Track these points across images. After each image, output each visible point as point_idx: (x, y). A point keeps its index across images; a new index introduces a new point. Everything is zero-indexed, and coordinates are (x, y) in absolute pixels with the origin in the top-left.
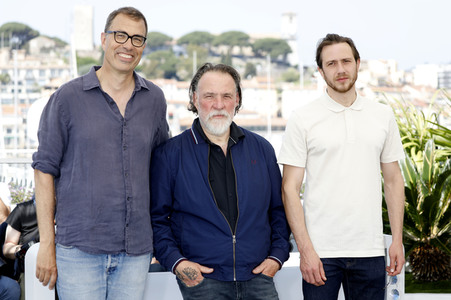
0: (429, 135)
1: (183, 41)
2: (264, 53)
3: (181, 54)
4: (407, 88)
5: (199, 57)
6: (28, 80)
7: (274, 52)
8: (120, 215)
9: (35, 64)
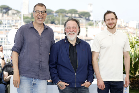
0: (136, 43)
1: (57, 12)
2: (82, 16)
3: (56, 16)
4: (127, 28)
5: (62, 17)
6: (8, 23)
7: (85, 16)
8: (38, 66)
9: (10, 18)
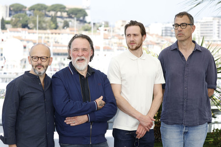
1: (32, 9)
2: (73, 16)
3: (30, 15)
7: (78, 15)
